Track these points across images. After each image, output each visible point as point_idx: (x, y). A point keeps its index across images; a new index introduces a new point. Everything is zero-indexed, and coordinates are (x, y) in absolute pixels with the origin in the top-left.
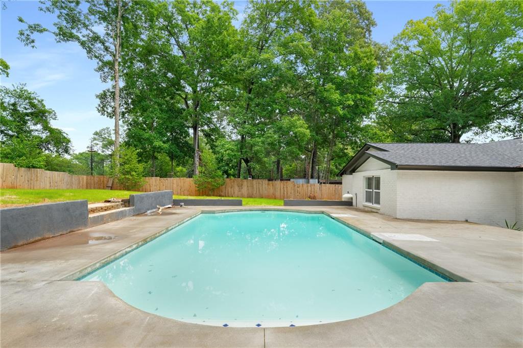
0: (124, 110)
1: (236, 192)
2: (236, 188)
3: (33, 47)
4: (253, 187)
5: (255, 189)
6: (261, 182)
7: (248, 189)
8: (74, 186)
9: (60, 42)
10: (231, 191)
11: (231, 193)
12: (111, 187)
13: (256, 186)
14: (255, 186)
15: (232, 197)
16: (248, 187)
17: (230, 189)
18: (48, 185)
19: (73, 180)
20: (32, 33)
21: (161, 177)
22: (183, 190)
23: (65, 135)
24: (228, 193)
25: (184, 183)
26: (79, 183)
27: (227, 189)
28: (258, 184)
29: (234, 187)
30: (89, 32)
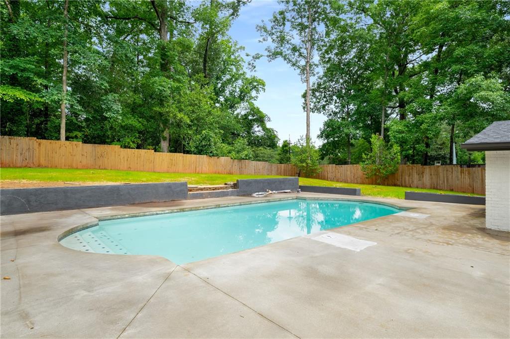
0: (324, 103)
1: (416, 182)
2: (416, 176)
3: (255, 71)
4: (437, 175)
5: (442, 178)
6: (450, 170)
7: (432, 178)
8: (273, 172)
9: (271, 61)
10: (409, 181)
11: (409, 182)
12: (299, 174)
13: (444, 174)
14: (441, 175)
15: (410, 187)
16: (431, 175)
17: (407, 177)
18: (253, 171)
19: (273, 168)
20: (255, 61)
21: (336, 165)
22: (356, 177)
23: (275, 133)
24: (405, 182)
25: (357, 170)
26: (278, 170)
27: (403, 178)
28: (445, 172)
29: (412, 175)
30: (289, 45)
